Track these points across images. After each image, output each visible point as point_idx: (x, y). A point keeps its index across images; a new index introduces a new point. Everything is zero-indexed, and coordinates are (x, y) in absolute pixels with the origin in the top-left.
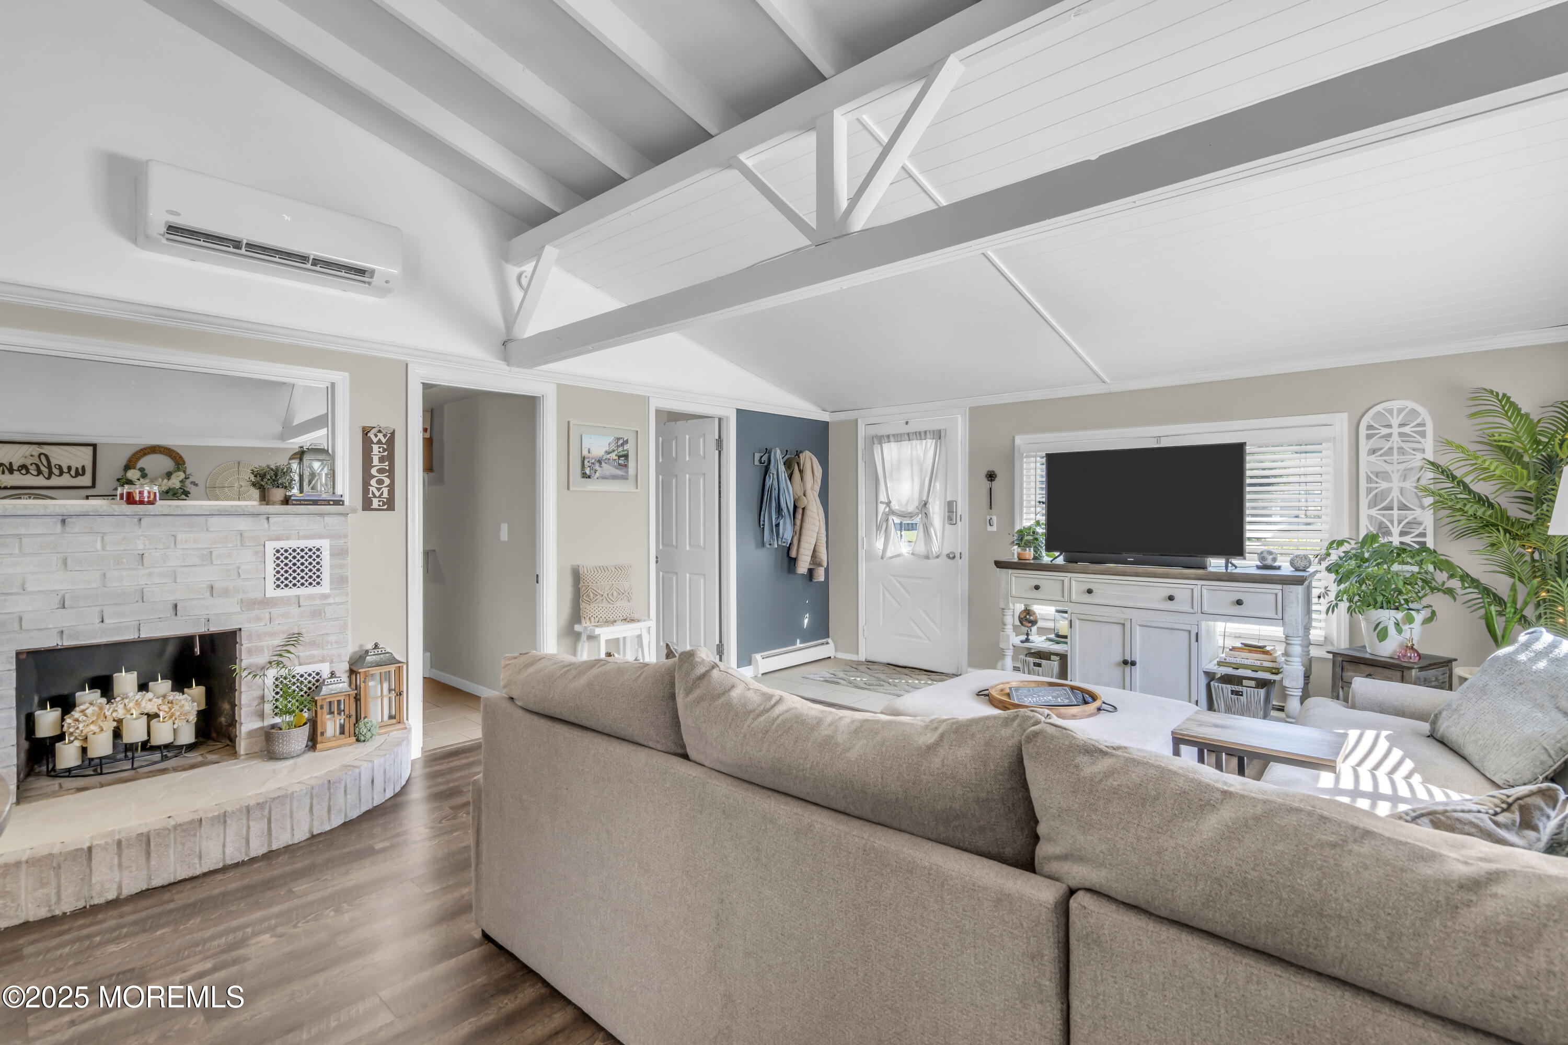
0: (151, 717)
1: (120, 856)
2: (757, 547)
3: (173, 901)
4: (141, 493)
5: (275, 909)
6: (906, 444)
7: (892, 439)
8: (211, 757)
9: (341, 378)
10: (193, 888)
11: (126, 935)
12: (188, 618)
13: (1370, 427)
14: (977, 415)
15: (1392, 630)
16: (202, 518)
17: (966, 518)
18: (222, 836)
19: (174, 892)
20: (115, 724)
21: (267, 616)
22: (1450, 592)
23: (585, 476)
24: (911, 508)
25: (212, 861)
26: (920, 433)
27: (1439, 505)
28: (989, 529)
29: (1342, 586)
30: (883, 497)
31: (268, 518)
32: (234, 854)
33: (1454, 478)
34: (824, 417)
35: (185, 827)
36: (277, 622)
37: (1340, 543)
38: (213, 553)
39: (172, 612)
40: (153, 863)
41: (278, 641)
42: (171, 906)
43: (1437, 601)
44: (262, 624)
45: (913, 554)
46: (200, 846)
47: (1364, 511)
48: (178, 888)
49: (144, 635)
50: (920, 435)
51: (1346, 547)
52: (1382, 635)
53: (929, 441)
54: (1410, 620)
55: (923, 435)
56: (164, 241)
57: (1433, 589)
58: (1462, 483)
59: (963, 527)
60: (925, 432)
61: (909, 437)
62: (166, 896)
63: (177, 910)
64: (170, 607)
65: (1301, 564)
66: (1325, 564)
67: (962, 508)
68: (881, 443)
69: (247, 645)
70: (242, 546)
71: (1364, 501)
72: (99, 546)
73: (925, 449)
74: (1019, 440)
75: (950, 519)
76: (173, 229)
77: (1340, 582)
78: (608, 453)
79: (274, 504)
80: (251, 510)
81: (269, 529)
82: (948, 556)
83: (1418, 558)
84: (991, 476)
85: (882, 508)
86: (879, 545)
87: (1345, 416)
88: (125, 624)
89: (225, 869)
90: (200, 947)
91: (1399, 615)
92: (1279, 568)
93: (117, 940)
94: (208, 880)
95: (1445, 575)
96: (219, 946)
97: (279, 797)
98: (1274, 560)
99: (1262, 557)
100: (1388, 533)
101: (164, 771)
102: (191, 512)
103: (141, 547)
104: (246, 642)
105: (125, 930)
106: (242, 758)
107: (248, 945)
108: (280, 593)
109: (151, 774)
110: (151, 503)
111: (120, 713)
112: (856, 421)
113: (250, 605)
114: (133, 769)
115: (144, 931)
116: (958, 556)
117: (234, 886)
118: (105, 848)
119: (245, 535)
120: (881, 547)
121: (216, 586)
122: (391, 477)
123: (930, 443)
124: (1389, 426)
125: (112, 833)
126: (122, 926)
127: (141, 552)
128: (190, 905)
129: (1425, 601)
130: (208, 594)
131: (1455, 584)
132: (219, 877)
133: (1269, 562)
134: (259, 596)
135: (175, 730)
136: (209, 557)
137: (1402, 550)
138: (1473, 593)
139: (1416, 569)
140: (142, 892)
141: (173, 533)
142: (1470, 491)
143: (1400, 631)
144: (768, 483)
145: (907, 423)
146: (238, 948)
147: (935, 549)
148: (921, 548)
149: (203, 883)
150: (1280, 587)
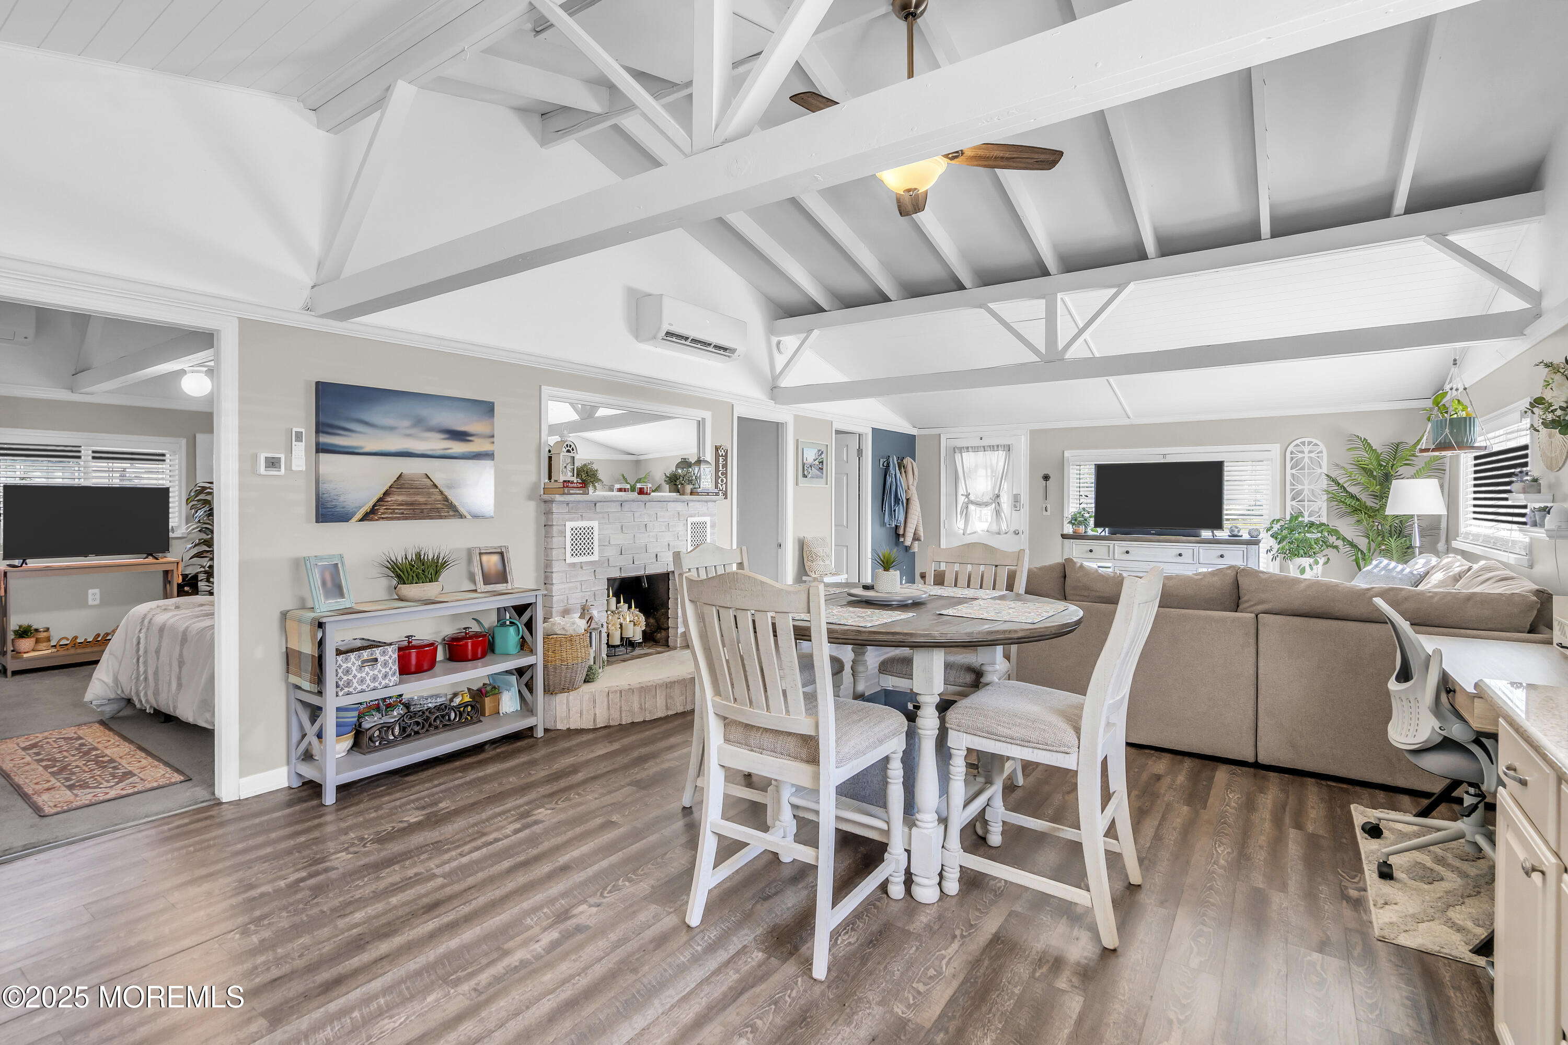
2: (881, 526)
6: (981, 454)
7: (970, 449)
9: (708, 415)
13: (1292, 453)
14: (1035, 435)
15: (1308, 569)
16: (665, 504)
17: (1027, 507)
22: (1336, 547)
23: (805, 476)
24: (986, 499)
26: (993, 446)
27: (1330, 500)
28: (1045, 513)
29: (1281, 545)
30: (962, 490)
31: (688, 503)
33: (1339, 484)
34: (913, 432)
37: (1278, 521)
38: (669, 525)
39: (655, 558)
43: (1330, 552)
45: (987, 531)
47: (1289, 503)
50: (993, 448)
51: (1282, 523)
52: (1303, 571)
53: (1001, 452)
54: (1317, 563)
55: (995, 448)
56: (660, 340)
57: (1327, 546)
58: (1343, 487)
59: (1025, 511)
60: (998, 446)
61: (984, 449)
64: (655, 555)
65: (1255, 534)
66: (1270, 533)
67: (1025, 499)
68: (961, 453)
70: (679, 520)
71: (1289, 496)
72: (632, 519)
73: (998, 458)
74: (1067, 454)
75: (1015, 506)
76: (668, 334)
77: (1279, 543)
78: (815, 460)
79: (687, 494)
80: (682, 499)
81: (688, 510)
82: (1015, 532)
83: (1320, 529)
84: (1046, 478)
85: (962, 499)
86: (961, 524)
87: (1278, 445)
88: (641, 565)
91: (1311, 560)
92: (1241, 536)
95: (1335, 537)
98: (1239, 531)
99: (1231, 531)
100: (1303, 517)
102: (662, 500)
103: (646, 520)
112: (940, 435)
116: (1021, 532)
119: (679, 514)
120: (962, 527)
121: (671, 544)
122: (726, 478)
123: (1001, 454)
124: (1303, 452)
127: (646, 523)
129: (1324, 553)
130: (667, 549)
131: (1339, 543)
133: (1235, 533)
137: (1312, 524)
138: (1348, 548)
139: (1319, 535)
142: (1347, 492)
143: (1312, 569)
144: (889, 480)
145: (981, 439)
147: (1004, 527)
148: (994, 528)
150: (1245, 546)
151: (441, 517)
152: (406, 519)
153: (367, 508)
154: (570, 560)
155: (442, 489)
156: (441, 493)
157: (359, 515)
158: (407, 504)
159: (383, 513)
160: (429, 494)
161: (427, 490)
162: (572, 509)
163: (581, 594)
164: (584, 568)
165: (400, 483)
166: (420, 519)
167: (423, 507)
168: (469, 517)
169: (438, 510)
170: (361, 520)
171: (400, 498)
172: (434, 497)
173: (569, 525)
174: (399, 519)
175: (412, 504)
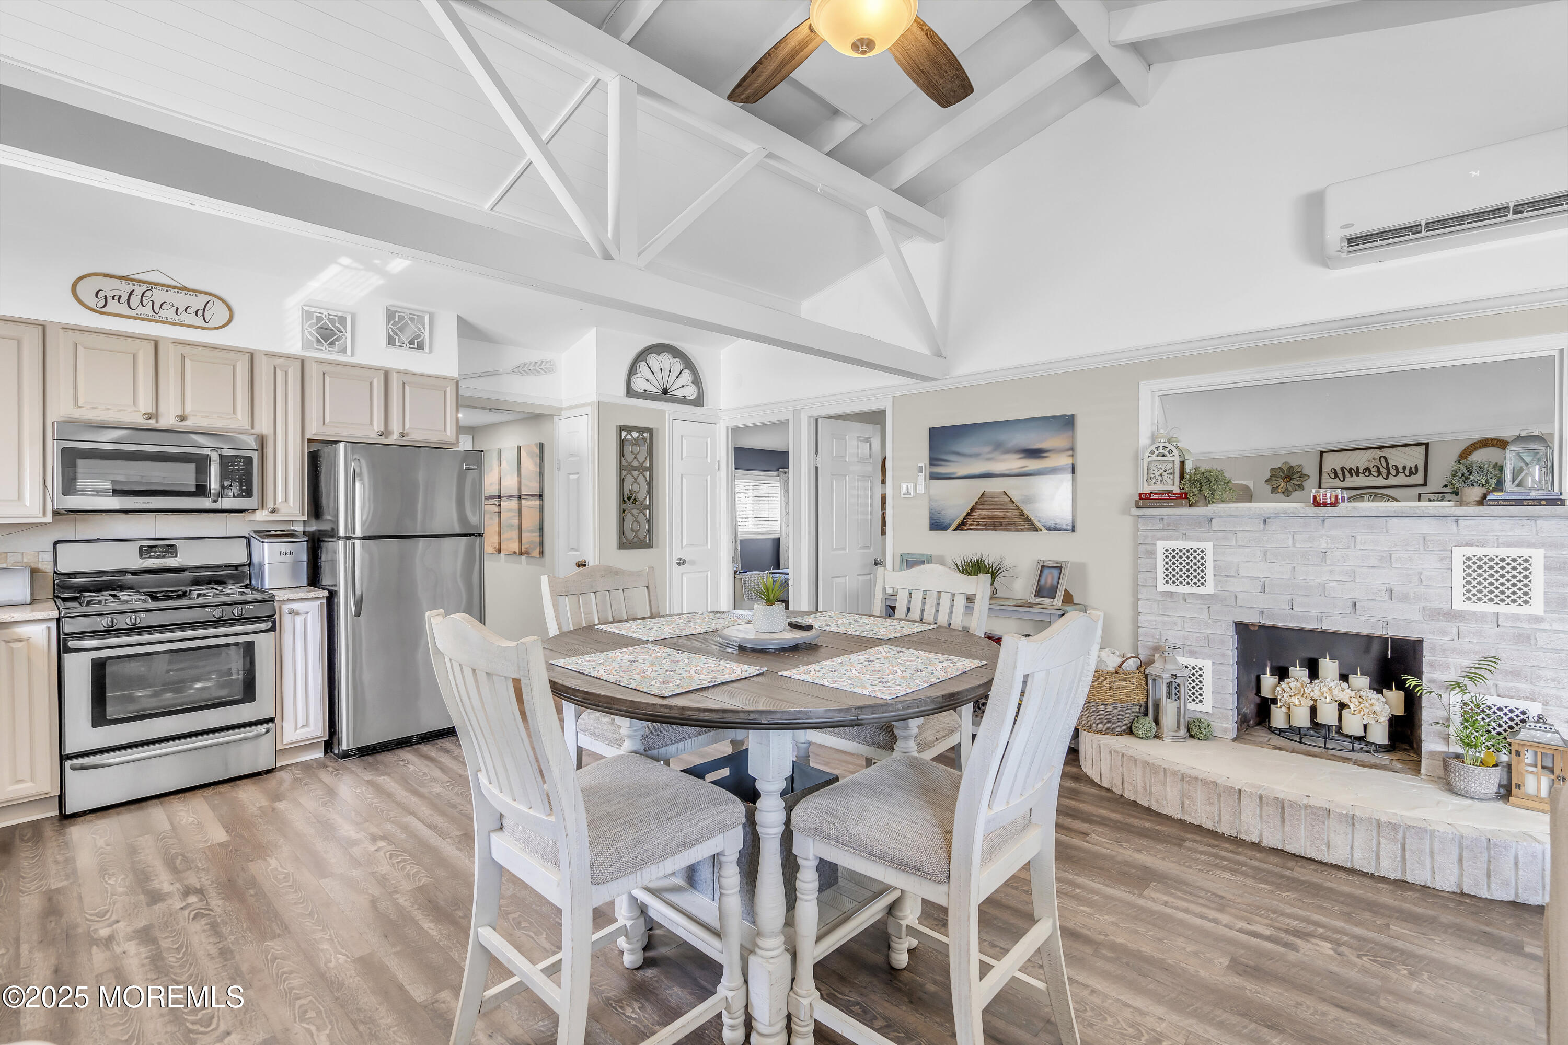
0: (1342, 706)
1: (1261, 810)
3: (1292, 870)
4: (1325, 496)
5: (1358, 931)
8: (1396, 765)
10: (1316, 871)
11: (1242, 873)
12: (1366, 618)
16: (1381, 519)
18: (1350, 836)
19: (1299, 864)
20: (1312, 703)
21: (1455, 630)
25: (1337, 856)
31: (1457, 521)
32: (1361, 861)
35: (1314, 810)
36: (1467, 639)
38: (1393, 556)
39: (1351, 609)
40: (1286, 829)
41: (1468, 661)
42: (1287, 873)
44: (1448, 638)
46: (1328, 836)
48: (1305, 863)
49: (1326, 627)
56: (1345, 255)
62: (1291, 864)
63: (1289, 878)
64: (1349, 605)
69: (1429, 658)
70: (1425, 550)
72: (1290, 544)
76: (1352, 241)
79: (1467, 504)
80: (1431, 512)
81: (1458, 533)
88: (1311, 614)
89: (1352, 871)
90: (1275, 916)
93: (1233, 871)
94: (1332, 871)
96: (1288, 925)
97: (1415, 827)
101: (1346, 760)
102: (1368, 514)
103: (1324, 545)
104: (1429, 654)
105: (1244, 869)
106: (1422, 777)
107: (1307, 941)
108: (1469, 607)
109: (1333, 758)
110: (1334, 504)
111: (1316, 695)
113: (1433, 615)
114: (1325, 748)
115: (1254, 878)
117: (1346, 889)
118: (1250, 795)
119: (1427, 538)
121: (1395, 589)
125: (1260, 787)
126: (1245, 865)
127: (1324, 551)
128: (1299, 881)
130: (1387, 597)
132: (1342, 875)
134: (1445, 607)
135: (1365, 727)
136: (1387, 559)
140: (1277, 849)
141: (1353, 534)
146: (1299, 937)
149: (1325, 871)
151: (1017, 530)
152: (988, 530)
153: (959, 521)
154: (1161, 586)
155: (1018, 504)
156: (1018, 508)
157: (954, 526)
158: (988, 518)
159: (970, 525)
160: (1007, 509)
161: (1005, 505)
162: (1169, 525)
163: (1182, 633)
164: (1188, 601)
165: (983, 501)
166: (1000, 530)
167: (1002, 520)
168: (1044, 530)
169: (1014, 523)
170: (955, 530)
171: (983, 513)
172: (1011, 512)
173: (1161, 546)
174: (982, 530)
175: (992, 518)
